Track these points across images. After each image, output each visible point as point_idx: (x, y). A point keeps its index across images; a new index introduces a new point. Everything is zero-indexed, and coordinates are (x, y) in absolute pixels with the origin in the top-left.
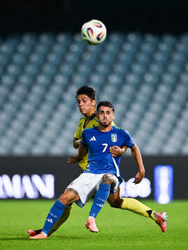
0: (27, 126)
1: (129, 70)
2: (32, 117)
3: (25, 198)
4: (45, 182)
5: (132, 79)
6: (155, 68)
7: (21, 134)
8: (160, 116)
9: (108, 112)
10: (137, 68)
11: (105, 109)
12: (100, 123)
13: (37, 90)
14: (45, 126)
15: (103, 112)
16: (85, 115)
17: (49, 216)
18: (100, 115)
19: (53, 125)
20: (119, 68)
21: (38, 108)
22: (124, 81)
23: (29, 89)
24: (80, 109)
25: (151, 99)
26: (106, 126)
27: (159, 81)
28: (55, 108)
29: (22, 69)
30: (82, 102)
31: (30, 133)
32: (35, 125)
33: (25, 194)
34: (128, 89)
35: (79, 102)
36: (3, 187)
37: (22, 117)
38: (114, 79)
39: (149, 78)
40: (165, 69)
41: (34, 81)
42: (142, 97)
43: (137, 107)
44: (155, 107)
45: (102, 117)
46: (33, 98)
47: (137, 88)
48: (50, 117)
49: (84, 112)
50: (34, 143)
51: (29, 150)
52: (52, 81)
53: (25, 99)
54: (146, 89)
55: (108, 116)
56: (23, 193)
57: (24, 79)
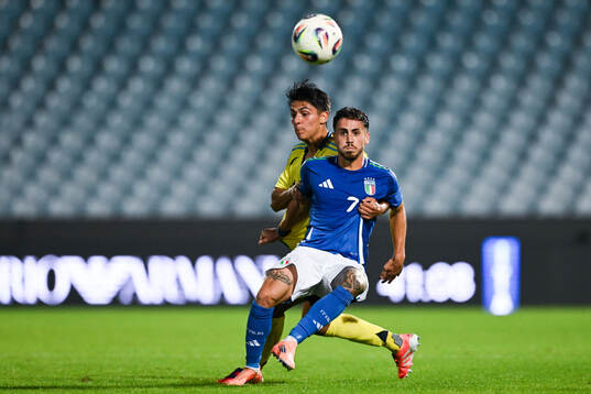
0: (225, 157)
1: (432, 45)
2: (235, 141)
3: (222, 303)
5: (437, 63)
6: (484, 42)
7: (214, 174)
8: (494, 138)
9: (355, 132)
10: (448, 41)
11: (350, 124)
12: (341, 154)
13: (246, 85)
15: (346, 131)
16: (306, 141)
17: (249, 337)
18: (340, 138)
20: (412, 42)
21: (247, 122)
22: (421, 67)
23: (230, 83)
24: (297, 130)
25: (476, 103)
26: (352, 159)
27: (493, 66)
29: (216, 45)
30: (299, 115)
31: (232, 173)
32: (243, 156)
33: (223, 295)
34: (429, 84)
35: (294, 115)
36: (178, 280)
37: (216, 139)
38: (402, 64)
39: (472, 62)
40: (504, 43)
41: (240, 66)
42: (457, 100)
43: (447, 120)
44: (484, 119)
45: (343, 141)
46: (238, 102)
47: (448, 81)
49: (304, 136)
51: (229, 205)
53: (221, 104)
54: (465, 84)
55: (355, 139)
56: (219, 293)
57: (221, 64)
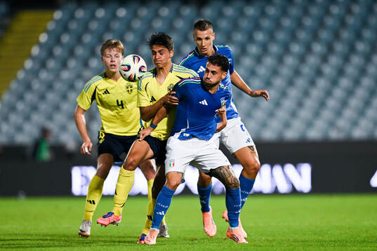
0: (278, 104)
3: (276, 192)
4: (300, 174)
13: (290, 61)
14: (300, 104)
19: (310, 103)
21: (291, 83)
28: (312, 83)
29: (271, 36)
30: (158, 54)
31: (282, 114)
32: (288, 104)
33: (276, 188)
46: (285, 71)
48: (306, 94)
50: (287, 125)
51: (280, 133)
52: (308, 49)
56: (274, 187)
